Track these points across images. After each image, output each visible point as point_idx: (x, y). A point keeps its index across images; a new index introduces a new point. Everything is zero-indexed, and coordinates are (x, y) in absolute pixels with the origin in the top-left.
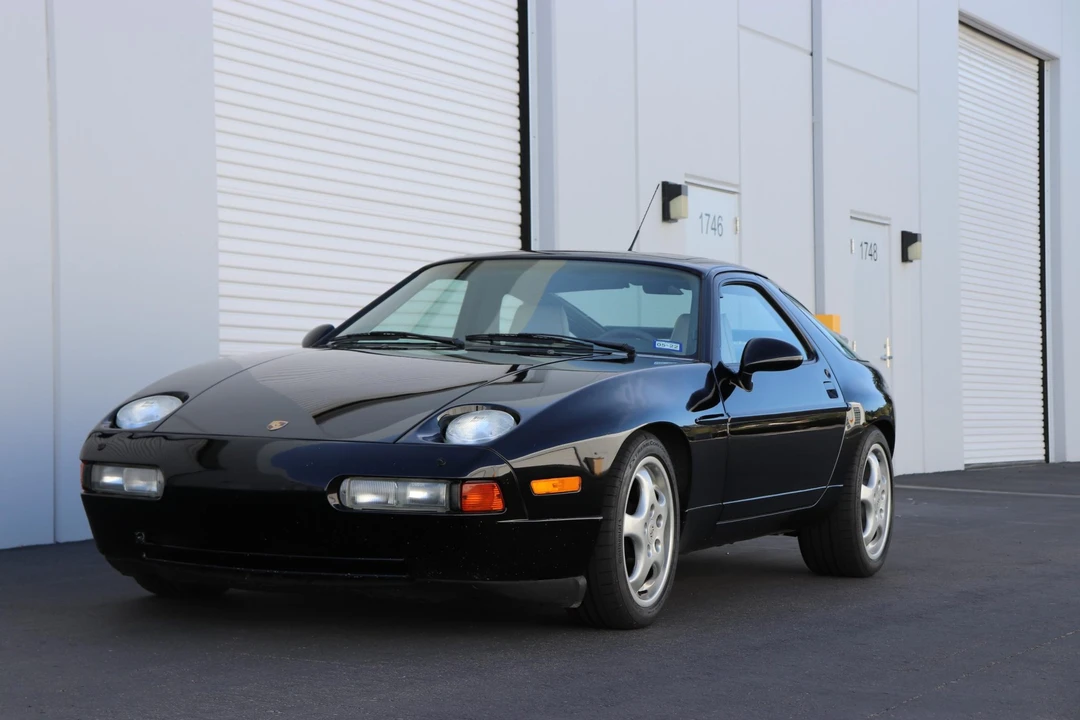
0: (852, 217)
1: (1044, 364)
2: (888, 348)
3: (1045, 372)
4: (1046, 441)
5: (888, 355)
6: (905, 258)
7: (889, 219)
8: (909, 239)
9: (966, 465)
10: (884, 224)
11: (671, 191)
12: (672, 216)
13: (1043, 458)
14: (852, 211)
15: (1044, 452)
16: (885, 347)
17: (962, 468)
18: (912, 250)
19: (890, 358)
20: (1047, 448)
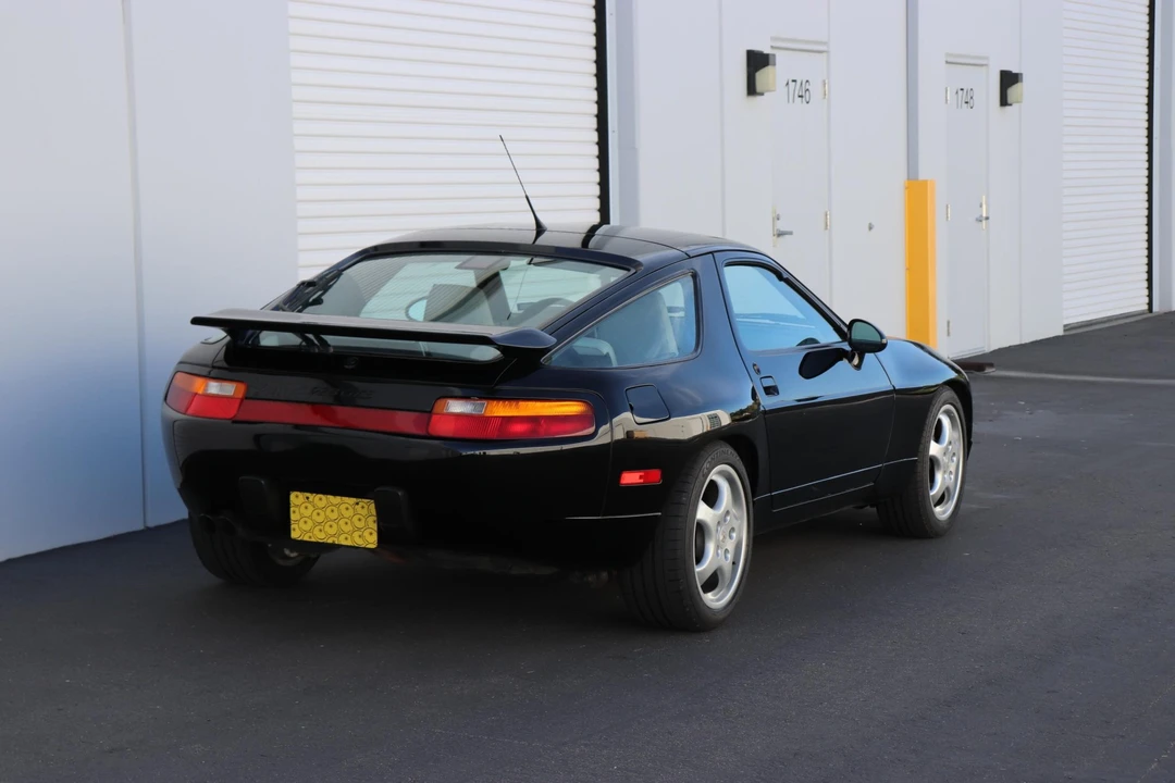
0: (947, 62)
1: (1150, 201)
2: (984, 206)
3: (1150, 209)
4: (1150, 288)
5: (984, 215)
6: (1004, 102)
7: (987, 58)
8: (1009, 79)
9: (1065, 326)
10: (982, 65)
11: (757, 61)
12: (759, 89)
13: (1146, 307)
14: (948, 55)
15: (1147, 300)
16: (981, 206)
17: (1060, 332)
18: (1013, 92)
19: (987, 218)
20: (1150, 296)
